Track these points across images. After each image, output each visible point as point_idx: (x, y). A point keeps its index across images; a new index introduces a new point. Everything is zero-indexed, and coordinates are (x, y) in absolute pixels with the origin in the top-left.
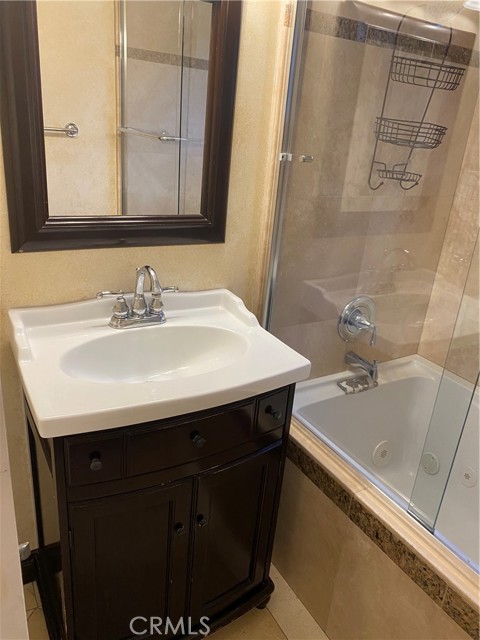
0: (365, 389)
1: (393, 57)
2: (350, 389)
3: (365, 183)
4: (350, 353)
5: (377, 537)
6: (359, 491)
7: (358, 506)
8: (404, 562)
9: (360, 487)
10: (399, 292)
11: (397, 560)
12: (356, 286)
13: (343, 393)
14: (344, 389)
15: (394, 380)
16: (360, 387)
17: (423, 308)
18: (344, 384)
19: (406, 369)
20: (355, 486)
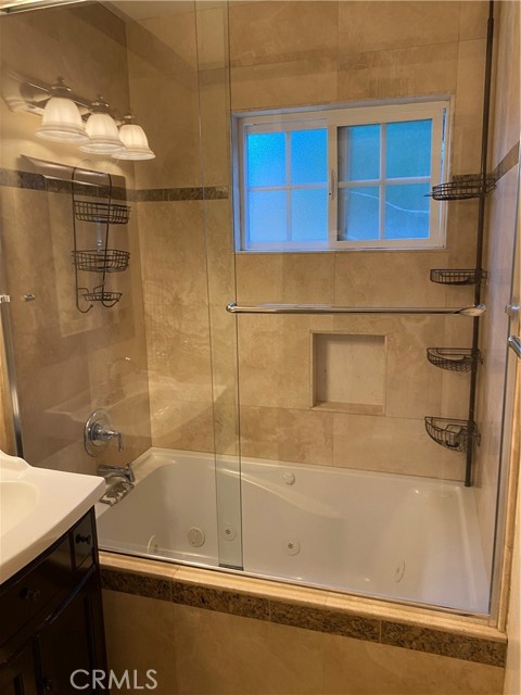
0: (125, 495)
1: (74, 201)
2: (112, 500)
3: (75, 307)
4: (101, 466)
5: (203, 601)
6: (174, 574)
7: (179, 586)
8: (231, 607)
9: (173, 571)
10: (128, 396)
11: (226, 610)
12: (89, 402)
13: (108, 506)
14: (108, 503)
15: (144, 476)
16: (121, 494)
17: (145, 405)
18: (105, 498)
19: (149, 463)
20: (170, 573)
